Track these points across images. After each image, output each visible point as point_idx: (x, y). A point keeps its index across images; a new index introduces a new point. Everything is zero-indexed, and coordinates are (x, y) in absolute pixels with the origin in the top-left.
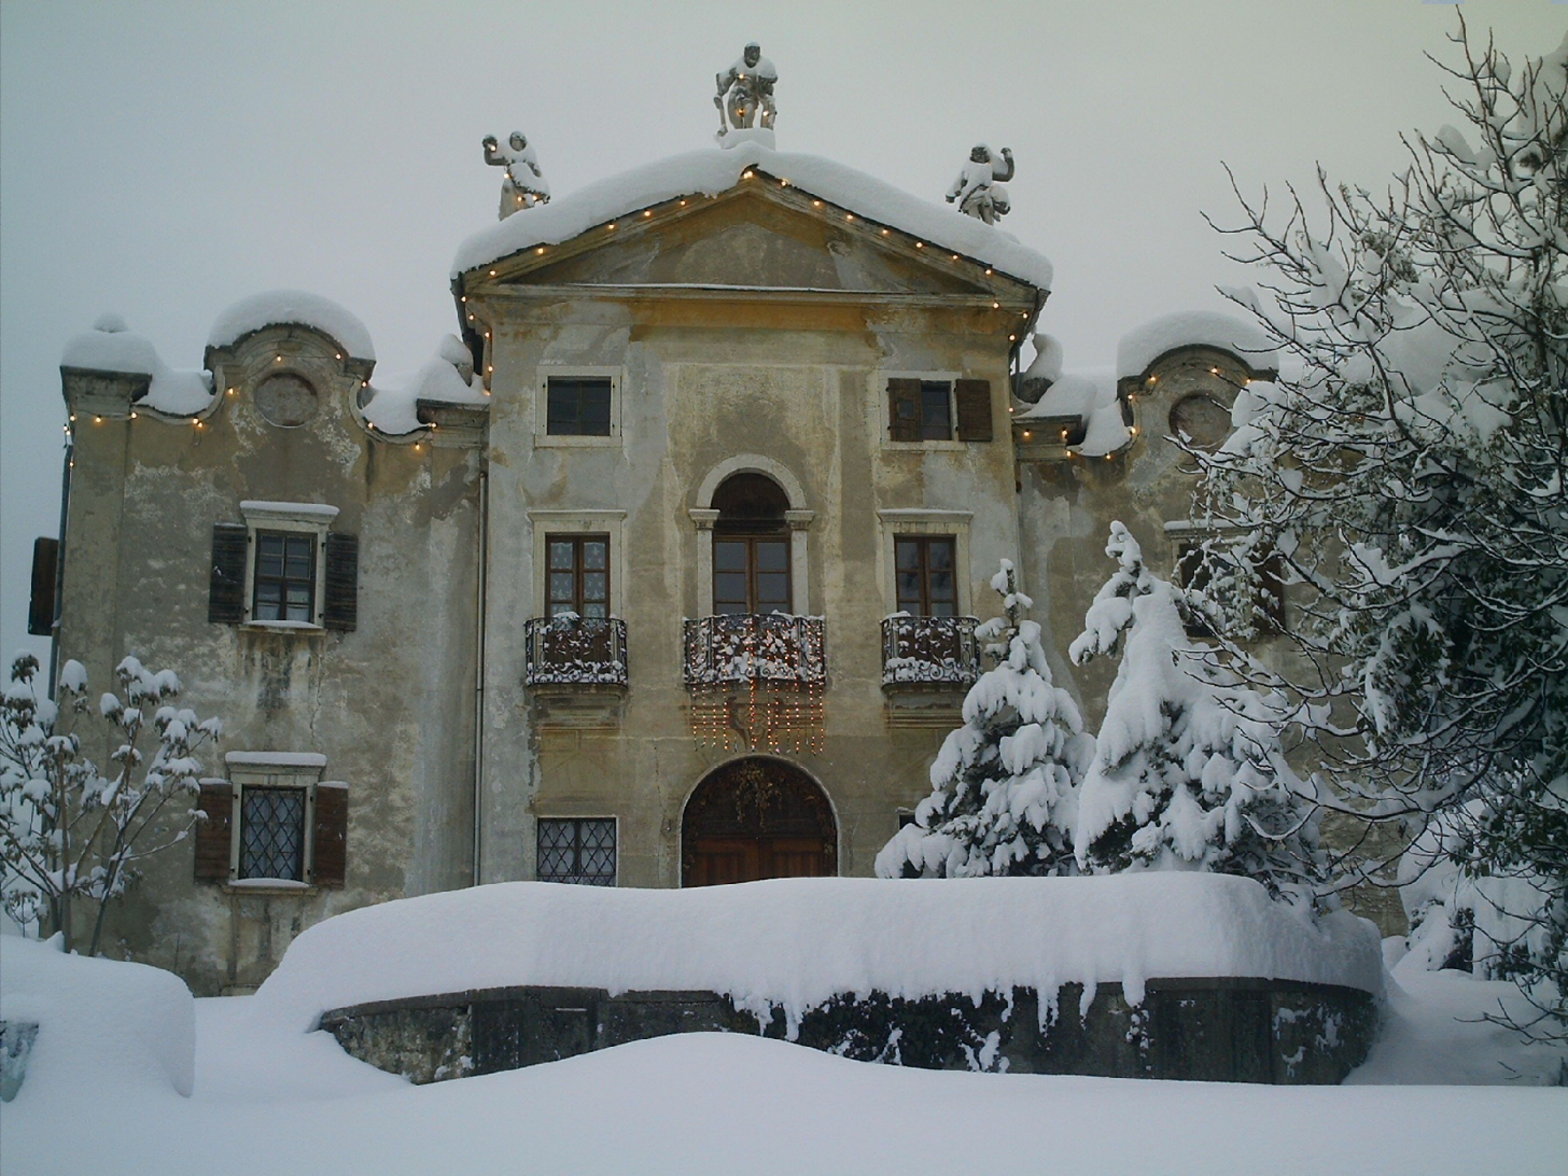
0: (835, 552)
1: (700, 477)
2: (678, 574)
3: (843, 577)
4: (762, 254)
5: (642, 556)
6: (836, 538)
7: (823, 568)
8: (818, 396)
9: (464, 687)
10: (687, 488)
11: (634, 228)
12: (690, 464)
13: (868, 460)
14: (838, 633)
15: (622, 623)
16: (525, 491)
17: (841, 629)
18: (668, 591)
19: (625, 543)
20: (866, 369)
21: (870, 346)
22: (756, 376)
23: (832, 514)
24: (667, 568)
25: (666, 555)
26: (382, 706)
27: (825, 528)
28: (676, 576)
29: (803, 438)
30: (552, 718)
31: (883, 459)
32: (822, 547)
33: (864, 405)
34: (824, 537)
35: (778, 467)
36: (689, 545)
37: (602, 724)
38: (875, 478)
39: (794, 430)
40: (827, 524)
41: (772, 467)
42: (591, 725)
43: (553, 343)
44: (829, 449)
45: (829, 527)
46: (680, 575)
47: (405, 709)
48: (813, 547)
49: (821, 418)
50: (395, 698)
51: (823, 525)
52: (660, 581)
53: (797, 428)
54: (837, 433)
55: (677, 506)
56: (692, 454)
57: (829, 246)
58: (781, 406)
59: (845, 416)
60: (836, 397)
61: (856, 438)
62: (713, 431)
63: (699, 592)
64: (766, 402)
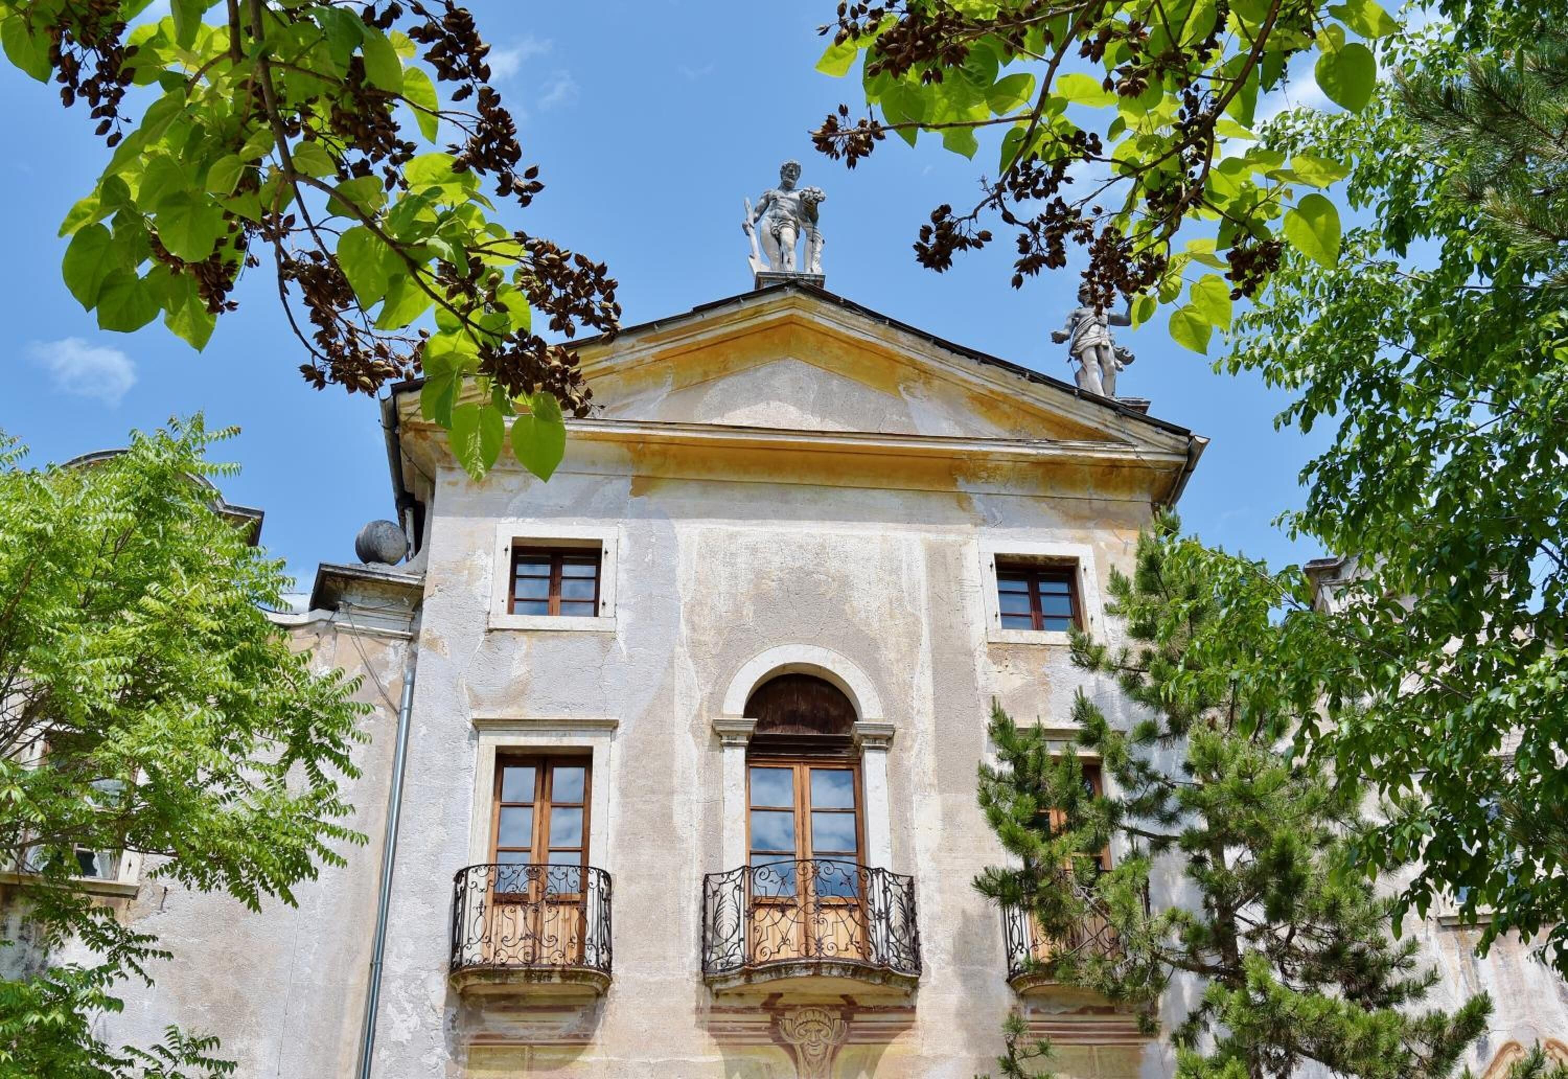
0: (927, 780)
1: (727, 672)
2: (694, 807)
3: (940, 816)
4: (812, 396)
5: (641, 782)
6: (929, 761)
7: (911, 803)
8: (896, 571)
9: (352, 981)
10: (708, 689)
11: (639, 351)
12: (713, 657)
13: (970, 654)
14: (937, 897)
15: (607, 877)
16: (470, 689)
17: (941, 891)
18: (680, 832)
19: (615, 763)
20: (960, 539)
21: (963, 509)
22: (808, 544)
23: (921, 727)
24: (677, 799)
25: (676, 781)
26: (213, 1008)
27: (911, 747)
28: (691, 811)
29: (876, 625)
30: (487, 1024)
31: (990, 655)
32: (908, 774)
33: (960, 582)
34: (910, 759)
35: (840, 662)
36: (712, 770)
37: (568, 1036)
38: (981, 681)
39: (863, 615)
40: (914, 741)
41: (834, 662)
42: (551, 1037)
43: (522, 495)
44: (914, 640)
45: (916, 746)
46: (698, 809)
47: (253, 1013)
48: (896, 774)
49: (900, 600)
50: (237, 996)
51: (908, 743)
52: (667, 816)
53: (866, 611)
54: (924, 620)
55: (694, 712)
56: (717, 644)
57: (901, 388)
58: (845, 582)
59: (936, 600)
60: (921, 572)
61: (951, 627)
62: (749, 610)
63: (726, 834)
64: (823, 577)
